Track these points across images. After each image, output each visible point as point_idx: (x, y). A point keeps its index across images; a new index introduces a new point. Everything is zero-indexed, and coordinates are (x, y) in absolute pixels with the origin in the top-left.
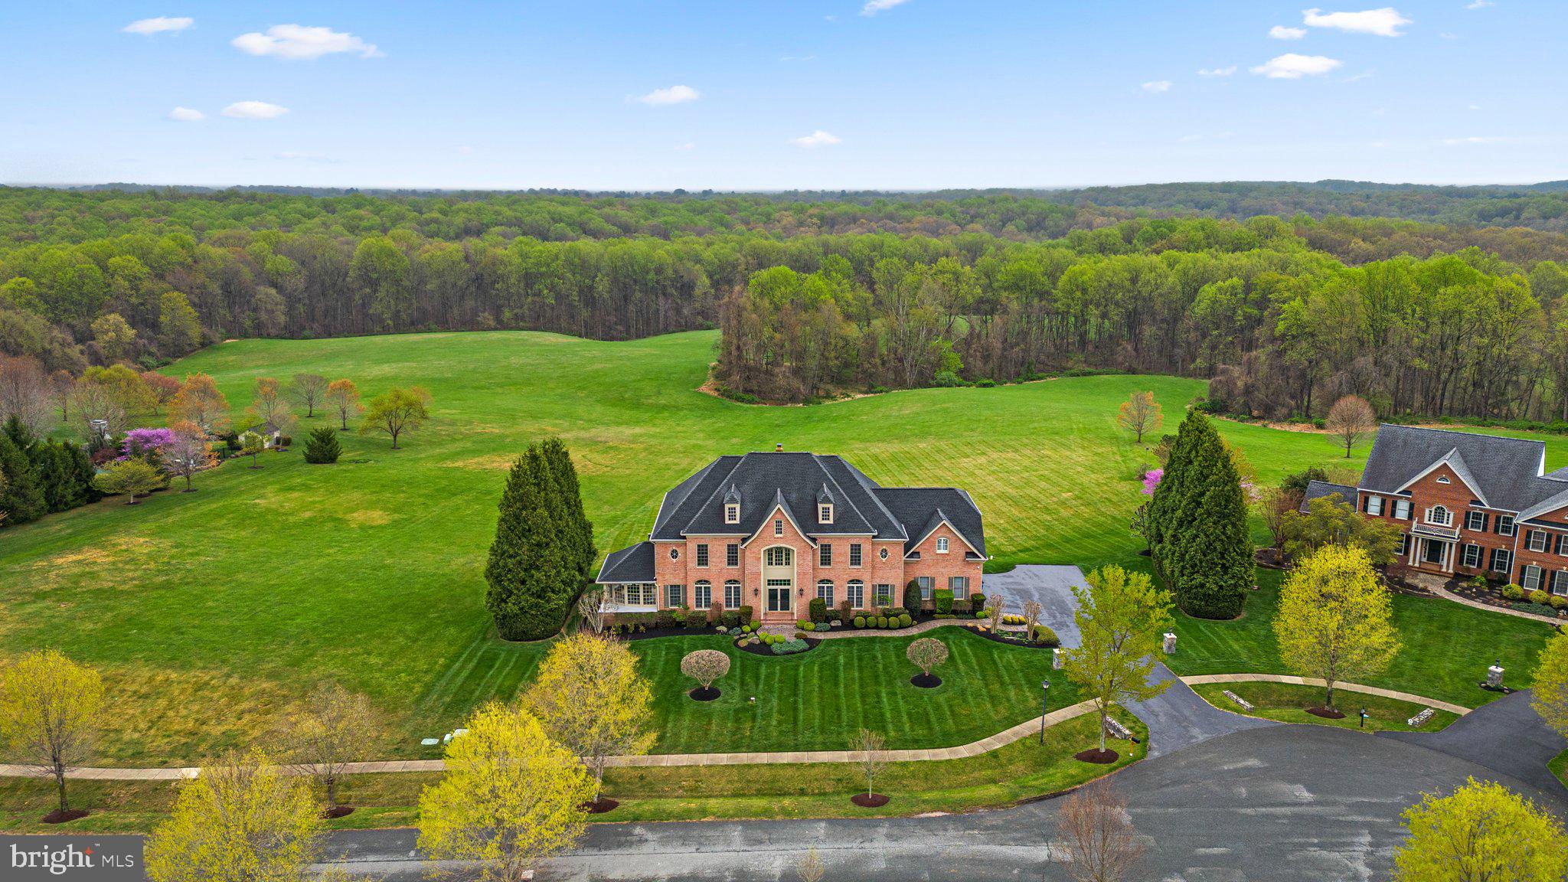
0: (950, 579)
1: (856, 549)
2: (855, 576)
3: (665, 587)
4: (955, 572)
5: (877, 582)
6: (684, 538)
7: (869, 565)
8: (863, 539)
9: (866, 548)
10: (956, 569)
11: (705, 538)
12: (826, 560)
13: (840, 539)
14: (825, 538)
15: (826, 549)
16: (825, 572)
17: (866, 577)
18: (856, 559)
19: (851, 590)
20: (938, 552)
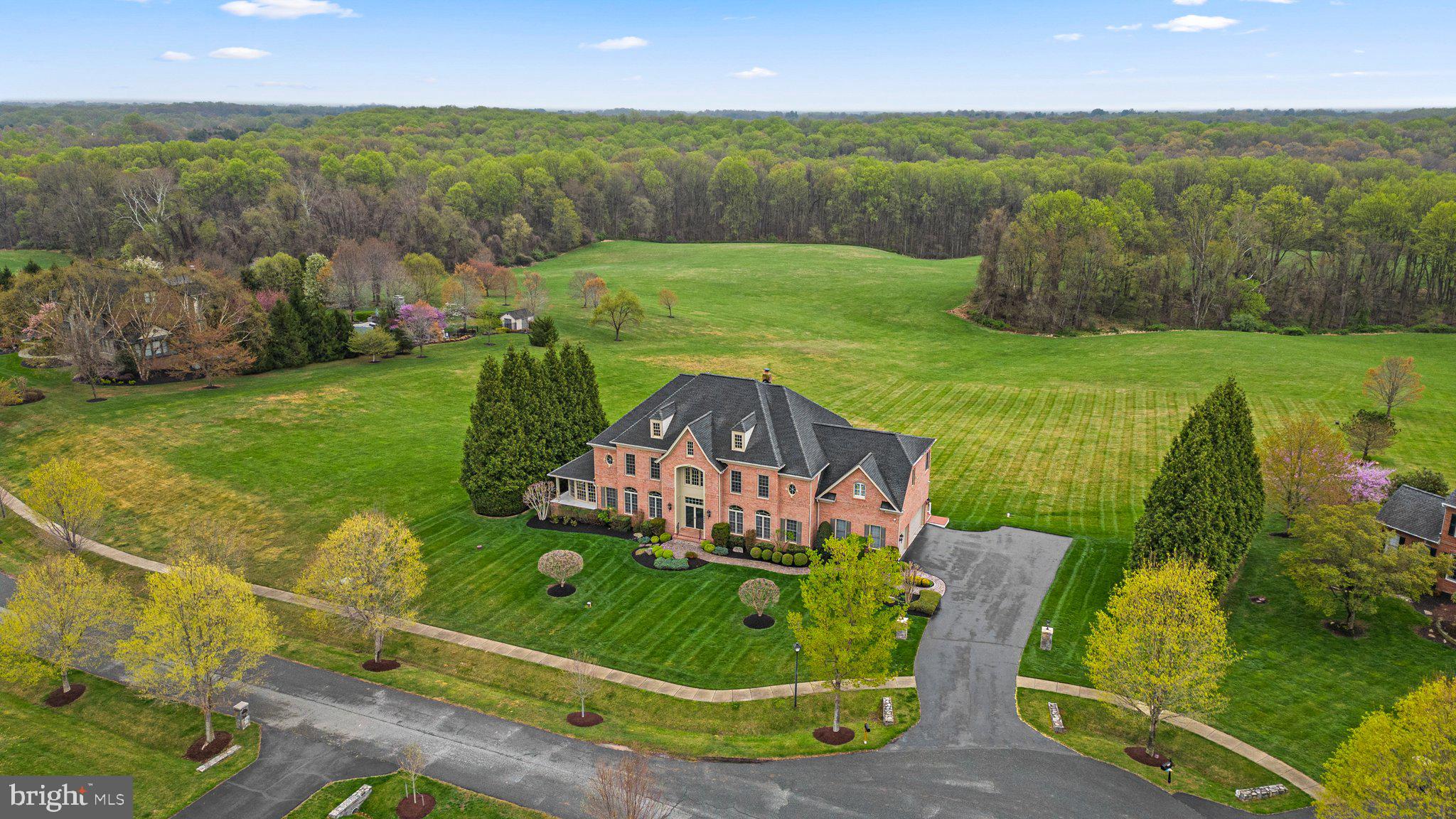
0: (866, 527)
1: (764, 480)
2: (764, 507)
3: (603, 489)
4: (872, 519)
5: (785, 516)
6: (615, 446)
7: (776, 499)
8: (771, 471)
9: (773, 481)
10: (873, 517)
11: (633, 449)
12: (737, 487)
13: (749, 468)
14: (734, 465)
15: (736, 476)
16: (734, 498)
17: (773, 510)
18: (764, 491)
19: (759, 521)
20: (856, 497)
